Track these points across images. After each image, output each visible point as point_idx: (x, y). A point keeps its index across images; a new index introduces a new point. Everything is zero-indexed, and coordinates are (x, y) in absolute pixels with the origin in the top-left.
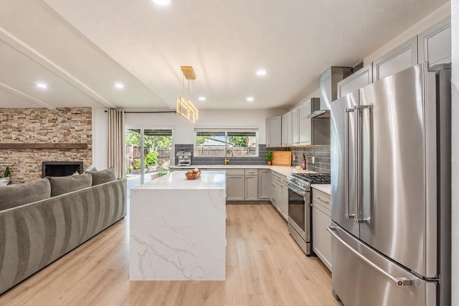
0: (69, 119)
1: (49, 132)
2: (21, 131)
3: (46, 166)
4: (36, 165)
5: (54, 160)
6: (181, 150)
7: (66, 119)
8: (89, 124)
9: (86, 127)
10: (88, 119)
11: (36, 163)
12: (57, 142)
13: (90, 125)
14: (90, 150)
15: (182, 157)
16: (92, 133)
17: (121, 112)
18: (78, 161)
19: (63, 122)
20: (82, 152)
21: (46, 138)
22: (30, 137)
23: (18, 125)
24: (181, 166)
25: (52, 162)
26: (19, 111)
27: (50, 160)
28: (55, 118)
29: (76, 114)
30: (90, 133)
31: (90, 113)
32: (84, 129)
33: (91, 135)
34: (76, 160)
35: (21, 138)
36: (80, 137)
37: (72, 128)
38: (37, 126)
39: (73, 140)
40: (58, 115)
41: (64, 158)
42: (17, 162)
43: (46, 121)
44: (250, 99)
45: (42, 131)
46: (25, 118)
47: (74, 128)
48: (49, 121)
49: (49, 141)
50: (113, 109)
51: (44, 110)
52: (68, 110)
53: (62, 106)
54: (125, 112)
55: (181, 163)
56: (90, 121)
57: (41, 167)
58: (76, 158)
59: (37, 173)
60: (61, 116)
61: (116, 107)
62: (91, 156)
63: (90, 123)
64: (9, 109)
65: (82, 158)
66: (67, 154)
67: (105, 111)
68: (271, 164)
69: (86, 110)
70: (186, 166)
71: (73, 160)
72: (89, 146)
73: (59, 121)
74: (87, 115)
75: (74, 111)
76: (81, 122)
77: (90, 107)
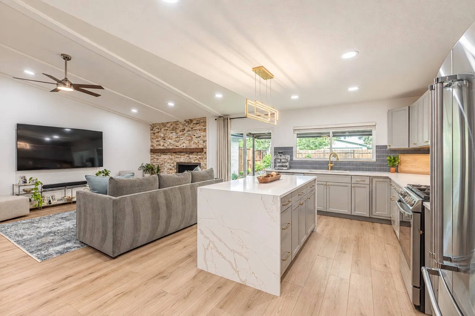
0: (192, 128)
1: (180, 140)
2: (165, 139)
3: (179, 165)
4: (172, 165)
5: (183, 161)
6: (279, 153)
7: (190, 129)
9: (202, 134)
11: (173, 163)
12: (184, 147)
13: (205, 132)
14: (205, 153)
15: (279, 161)
16: (207, 138)
17: (227, 119)
18: (198, 162)
19: (189, 131)
20: (200, 155)
21: (179, 144)
22: (170, 144)
23: (164, 135)
24: (278, 169)
25: (184, 163)
26: (164, 125)
27: (181, 161)
28: (184, 128)
30: (205, 139)
31: (205, 122)
32: (201, 136)
33: (206, 141)
34: (196, 162)
35: (166, 145)
36: (199, 142)
38: (174, 135)
40: (185, 126)
41: (189, 160)
42: (163, 162)
43: (178, 131)
44: (353, 89)
45: (176, 139)
46: (168, 130)
47: (195, 135)
48: (180, 131)
49: (180, 146)
50: (221, 117)
51: (177, 123)
52: (191, 121)
53: (188, 118)
54: (230, 119)
55: (280, 166)
56: (205, 129)
57: (176, 166)
58: (196, 160)
59: (173, 171)
60: (187, 127)
61: (223, 115)
62: (206, 159)
63: (205, 130)
64: (159, 124)
65: (200, 160)
66: (191, 156)
67: (215, 120)
68: (397, 171)
69: (202, 120)
70: (283, 169)
71: (194, 161)
72: (205, 150)
73: (186, 130)
74: (203, 124)
75: (195, 122)
76: (199, 130)
77: (205, 117)
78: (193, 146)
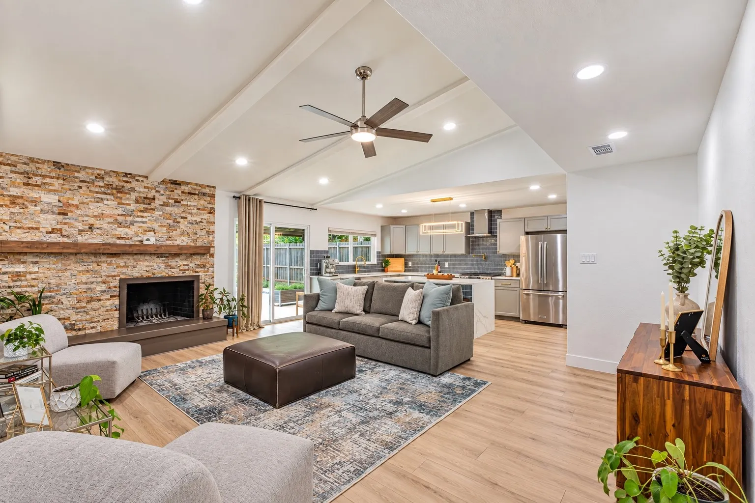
0: (177, 201)
1: (136, 222)
2: (66, 214)
3: (129, 286)
5: (145, 274)
7: (172, 201)
8: (210, 213)
10: (209, 206)
11: (104, 282)
12: (153, 242)
13: (212, 215)
14: (212, 255)
16: (216, 228)
18: (192, 274)
19: (166, 205)
20: (198, 260)
21: (130, 232)
22: (91, 228)
23: (59, 201)
25: (142, 278)
26: (62, 169)
27: (136, 275)
28: (150, 196)
29: (190, 193)
30: (212, 228)
31: (213, 196)
32: (204, 221)
33: (213, 232)
34: (187, 273)
36: (196, 234)
37: (182, 218)
38: (110, 207)
39: (182, 238)
40: (157, 191)
41: (166, 271)
43: (129, 199)
45: (120, 219)
46: (80, 187)
47: (186, 218)
48: (137, 201)
49: (136, 239)
52: (176, 184)
56: (212, 208)
57: (118, 290)
58: (188, 270)
59: (108, 303)
60: (162, 195)
62: (213, 266)
63: (212, 212)
65: (197, 270)
66: (172, 262)
67: (234, 197)
69: (206, 190)
71: (183, 273)
72: (210, 249)
73: (158, 202)
74: (207, 198)
75: (186, 188)
76: (198, 209)
77: (214, 187)
78: (182, 241)
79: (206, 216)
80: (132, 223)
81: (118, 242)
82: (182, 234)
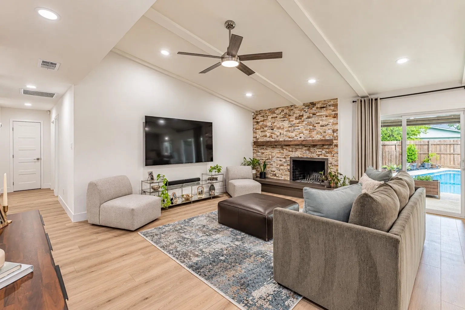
0: (314, 114)
1: (296, 129)
2: (273, 129)
3: (294, 161)
4: (284, 160)
5: (300, 156)
7: (311, 115)
8: (334, 117)
9: (331, 121)
10: (333, 113)
11: (285, 158)
12: (302, 139)
13: (335, 119)
14: (336, 146)
17: (376, 100)
18: (323, 157)
19: (309, 117)
20: (327, 148)
21: (293, 135)
22: (280, 134)
23: (271, 124)
26: (272, 111)
27: (296, 156)
28: (301, 114)
29: (321, 108)
30: (335, 127)
31: (336, 105)
32: (330, 124)
33: (337, 130)
34: (321, 157)
35: (274, 136)
36: (325, 132)
37: (317, 123)
38: (286, 124)
39: (318, 136)
40: (304, 111)
41: (310, 155)
42: (270, 156)
43: (292, 118)
45: (290, 129)
46: (277, 117)
47: (319, 123)
48: (296, 118)
49: (296, 138)
50: (364, 97)
51: (291, 108)
52: (313, 104)
53: (308, 101)
56: (335, 114)
57: (289, 162)
58: (321, 154)
59: (286, 168)
60: (307, 112)
61: (368, 94)
62: (337, 153)
63: (335, 116)
64: (265, 111)
65: (327, 155)
66: (312, 150)
67: (353, 102)
69: (332, 102)
71: (318, 156)
72: (334, 141)
73: (305, 117)
74: (332, 108)
75: (319, 105)
76: (326, 116)
77: (337, 99)
78: (318, 137)
79: (332, 120)
80: (294, 130)
81: (289, 139)
82: (317, 133)
